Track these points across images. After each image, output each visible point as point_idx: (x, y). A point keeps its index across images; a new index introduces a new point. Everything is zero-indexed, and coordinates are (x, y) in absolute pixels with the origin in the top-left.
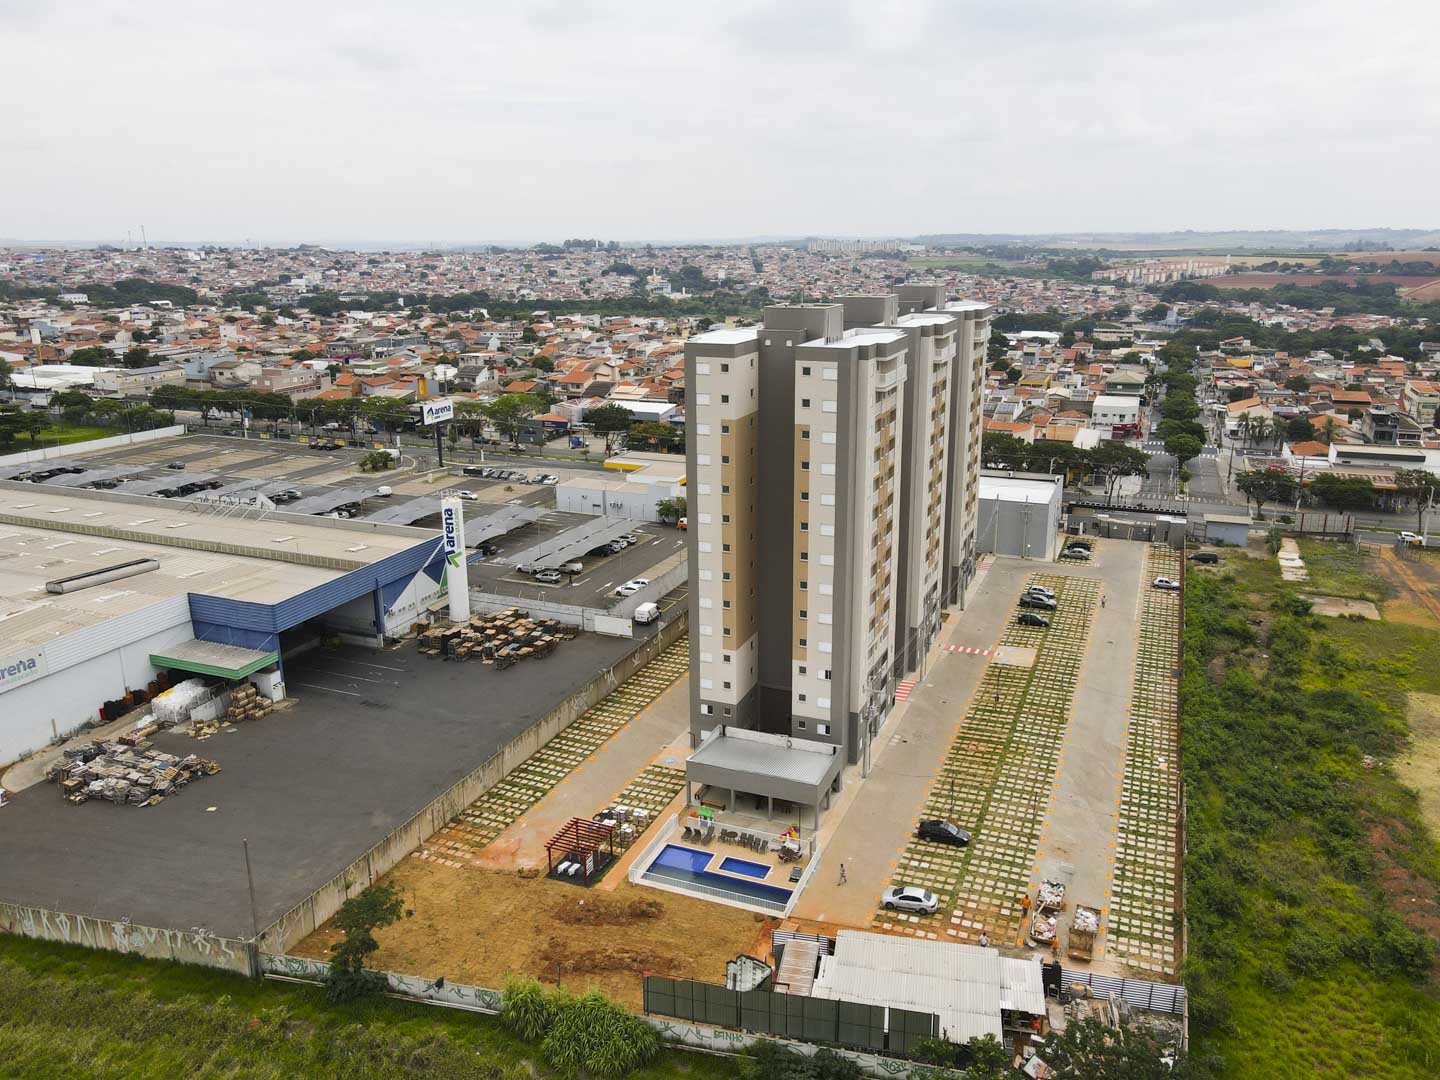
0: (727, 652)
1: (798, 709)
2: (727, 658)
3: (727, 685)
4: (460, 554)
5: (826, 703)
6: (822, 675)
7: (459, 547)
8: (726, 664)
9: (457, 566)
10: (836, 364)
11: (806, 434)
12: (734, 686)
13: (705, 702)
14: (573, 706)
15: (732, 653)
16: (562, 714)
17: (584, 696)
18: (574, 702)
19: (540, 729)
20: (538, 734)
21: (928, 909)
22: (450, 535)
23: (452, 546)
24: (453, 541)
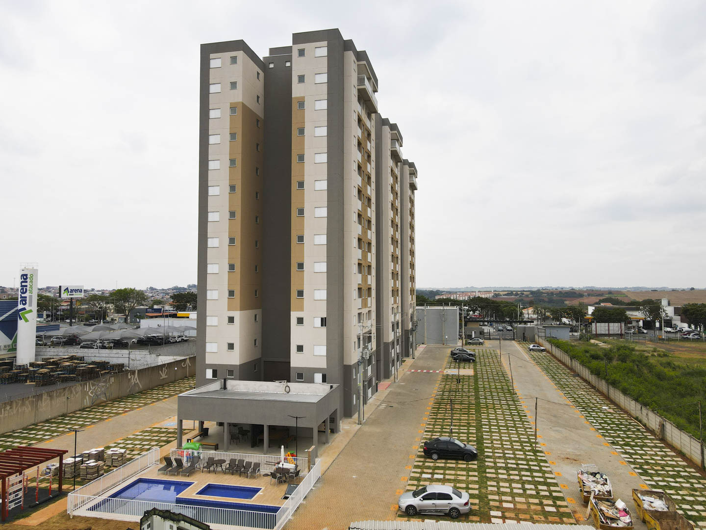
0: (231, 314)
1: (297, 361)
2: (231, 320)
3: (231, 346)
4: (31, 311)
5: (322, 350)
6: (318, 322)
7: (30, 305)
8: (231, 326)
9: (27, 321)
10: (325, 43)
11: (302, 104)
12: (237, 347)
13: (210, 366)
14: (88, 392)
15: (237, 315)
16: (72, 395)
17: (103, 386)
18: (90, 389)
19: (40, 402)
20: (36, 406)
21: (460, 508)
22: (23, 295)
23: (24, 304)
24: (25, 301)
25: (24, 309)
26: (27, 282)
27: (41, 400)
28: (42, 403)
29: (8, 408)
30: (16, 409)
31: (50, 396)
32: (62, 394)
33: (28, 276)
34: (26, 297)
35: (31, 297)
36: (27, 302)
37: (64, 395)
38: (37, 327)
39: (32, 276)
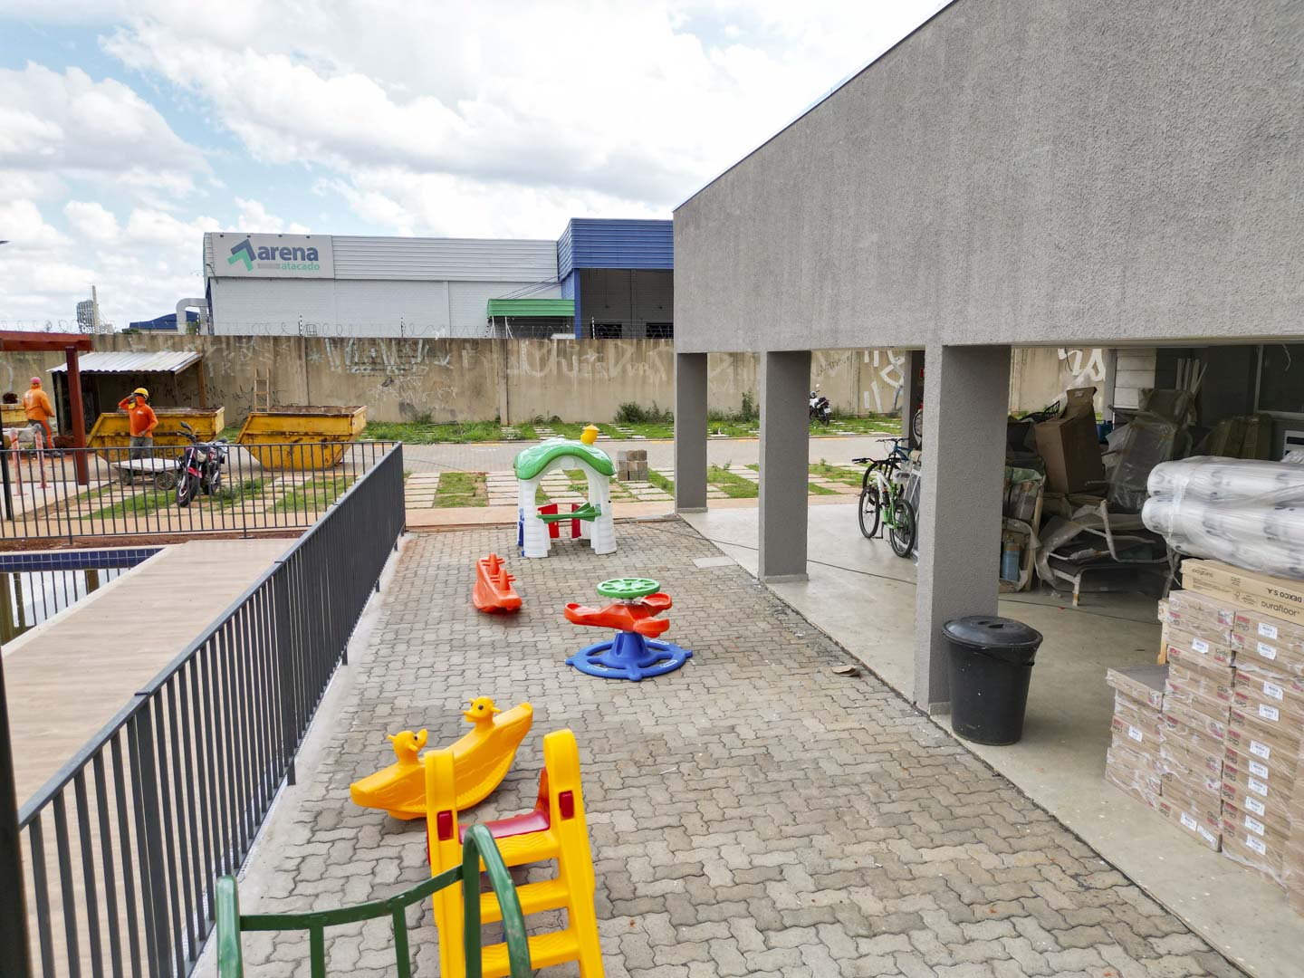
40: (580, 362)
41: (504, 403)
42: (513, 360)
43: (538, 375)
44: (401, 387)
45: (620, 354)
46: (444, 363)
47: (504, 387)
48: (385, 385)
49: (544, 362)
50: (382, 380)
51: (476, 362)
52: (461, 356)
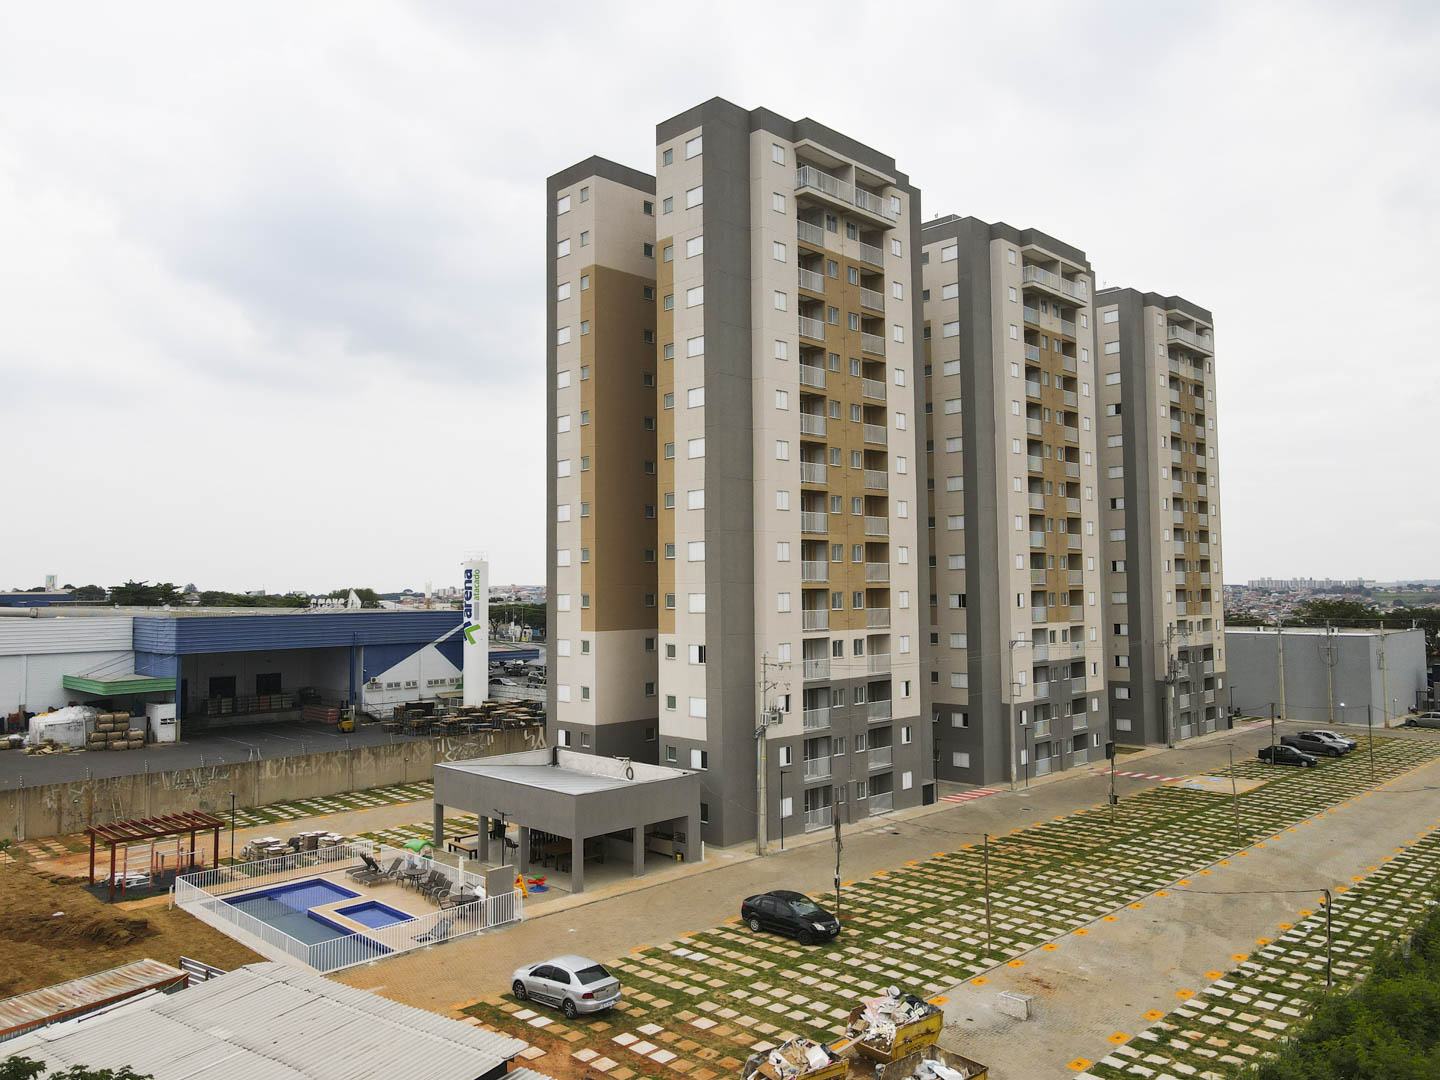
0: (585, 636)
1: (667, 724)
2: (586, 645)
3: (586, 692)
4: (477, 627)
5: (701, 707)
6: (695, 654)
7: (477, 618)
8: (585, 657)
9: (473, 642)
10: (699, 131)
11: (669, 250)
12: (593, 694)
13: (563, 725)
14: (444, 754)
15: (591, 636)
16: (414, 756)
17: (473, 748)
18: (447, 749)
19: (356, 761)
20: (351, 766)
21: (577, 1002)
22: (467, 602)
23: (469, 616)
24: (470, 610)
25: (469, 624)
26: (470, 582)
27: (359, 758)
28: (360, 762)
29: (303, 764)
30: (316, 765)
31: (374, 754)
32: (396, 753)
33: (473, 573)
34: (470, 606)
35: (477, 604)
36: (473, 612)
37: (400, 754)
38: (490, 653)
39: (477, 575)
40: (297, 767)
41: (256, 793)
42: (262, 771)
43: (275, 777)
44: (202, 794)
45: (318, 761)
46: (225, 777)
47: (257, 786)
48: (193, 793)
49: (278, 769)
50: (192, 791)
51: (242, 774)
52: (234, 772)
